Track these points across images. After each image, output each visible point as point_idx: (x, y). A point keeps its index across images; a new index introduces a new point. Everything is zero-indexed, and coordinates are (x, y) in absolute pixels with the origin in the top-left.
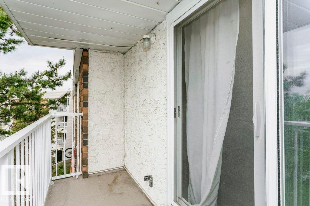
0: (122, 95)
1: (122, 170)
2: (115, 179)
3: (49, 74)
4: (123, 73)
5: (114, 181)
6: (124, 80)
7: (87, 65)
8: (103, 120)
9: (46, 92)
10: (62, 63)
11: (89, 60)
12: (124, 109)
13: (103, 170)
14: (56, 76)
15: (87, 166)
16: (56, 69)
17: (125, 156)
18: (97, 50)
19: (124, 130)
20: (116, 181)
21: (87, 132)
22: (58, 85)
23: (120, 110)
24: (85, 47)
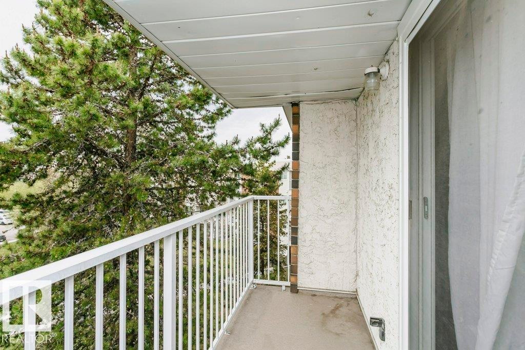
0: (354, 170)
1: (352, 298)
2: (337, 308)
3: (263, 140)
4: (355, 132)
5: (333, 312)
6: (357, 144)
7: (297, 126)
8: (321, 209)
9: (275, 162)
10: (277, 123)
11: (301, 118)
12: (357, 194)
13: (320, 289)
14: (270, 142)
15: (297, 276)
16: (270, 134)
17: (357, 275)
18: (313, 101)
19: (355, 230)
20: (337, 312)
21: (297, 225)
22: (274, 154)
23: (349, 195)
24: (295, 100)
